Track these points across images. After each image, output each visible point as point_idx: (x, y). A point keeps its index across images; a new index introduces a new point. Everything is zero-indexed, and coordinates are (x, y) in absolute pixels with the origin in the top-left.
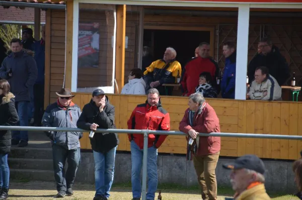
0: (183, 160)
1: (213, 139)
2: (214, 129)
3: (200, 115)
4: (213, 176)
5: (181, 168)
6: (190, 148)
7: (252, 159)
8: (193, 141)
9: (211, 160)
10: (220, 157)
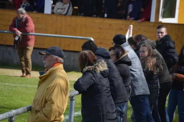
0: (11, 49)
1: (30, 37)
2: (31, 31)
3: (23, 22)
4: (29, 59)
5: (10, 54)
6: (15, 42)
7: (57, 49)
8: (18, 38)
9: (29, 49)
10: (34, 48)
